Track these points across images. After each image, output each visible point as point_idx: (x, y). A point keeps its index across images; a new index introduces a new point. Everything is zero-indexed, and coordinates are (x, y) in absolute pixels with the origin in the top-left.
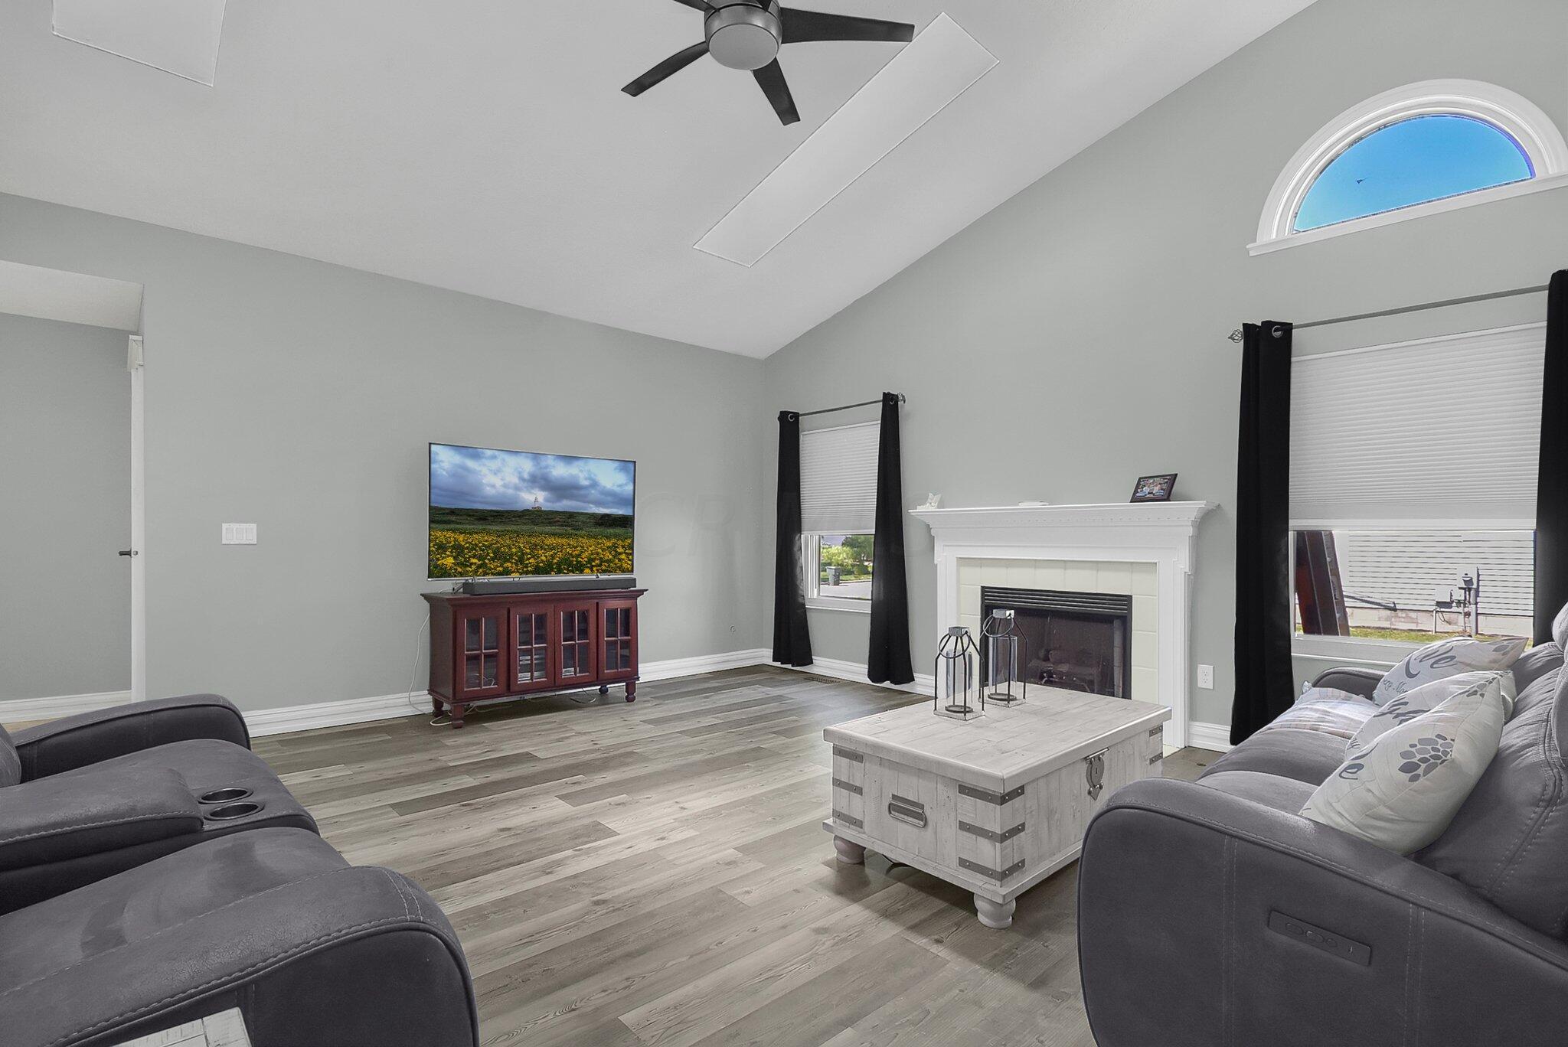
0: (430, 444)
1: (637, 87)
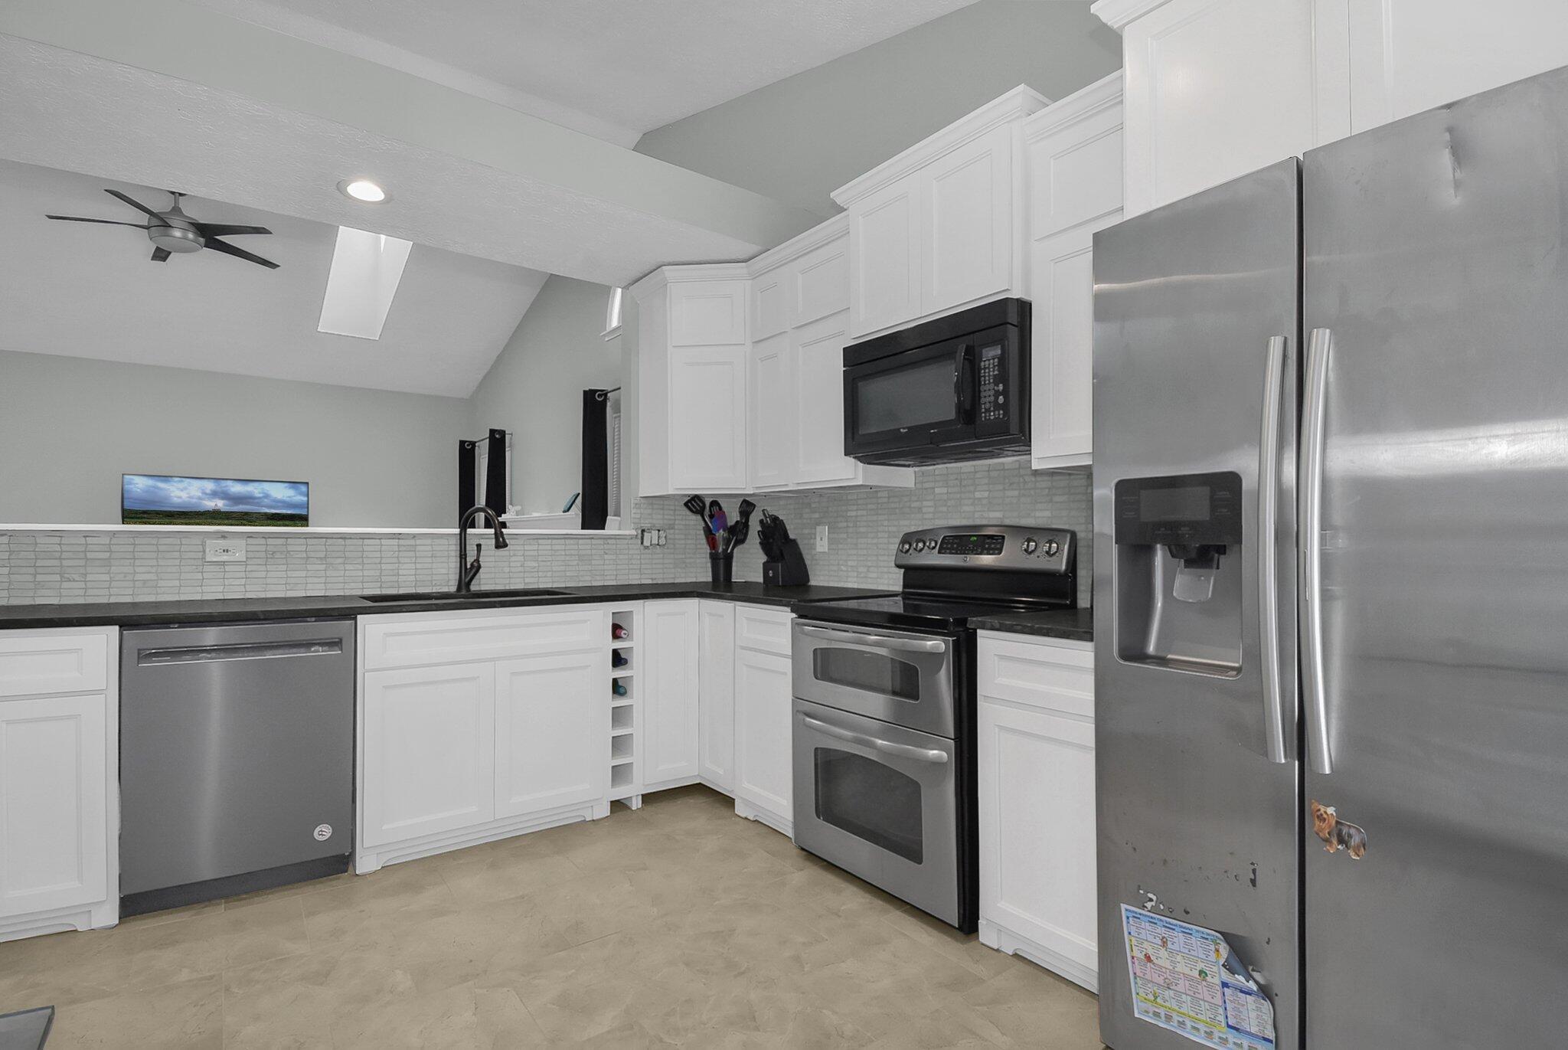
0: (123, 475)
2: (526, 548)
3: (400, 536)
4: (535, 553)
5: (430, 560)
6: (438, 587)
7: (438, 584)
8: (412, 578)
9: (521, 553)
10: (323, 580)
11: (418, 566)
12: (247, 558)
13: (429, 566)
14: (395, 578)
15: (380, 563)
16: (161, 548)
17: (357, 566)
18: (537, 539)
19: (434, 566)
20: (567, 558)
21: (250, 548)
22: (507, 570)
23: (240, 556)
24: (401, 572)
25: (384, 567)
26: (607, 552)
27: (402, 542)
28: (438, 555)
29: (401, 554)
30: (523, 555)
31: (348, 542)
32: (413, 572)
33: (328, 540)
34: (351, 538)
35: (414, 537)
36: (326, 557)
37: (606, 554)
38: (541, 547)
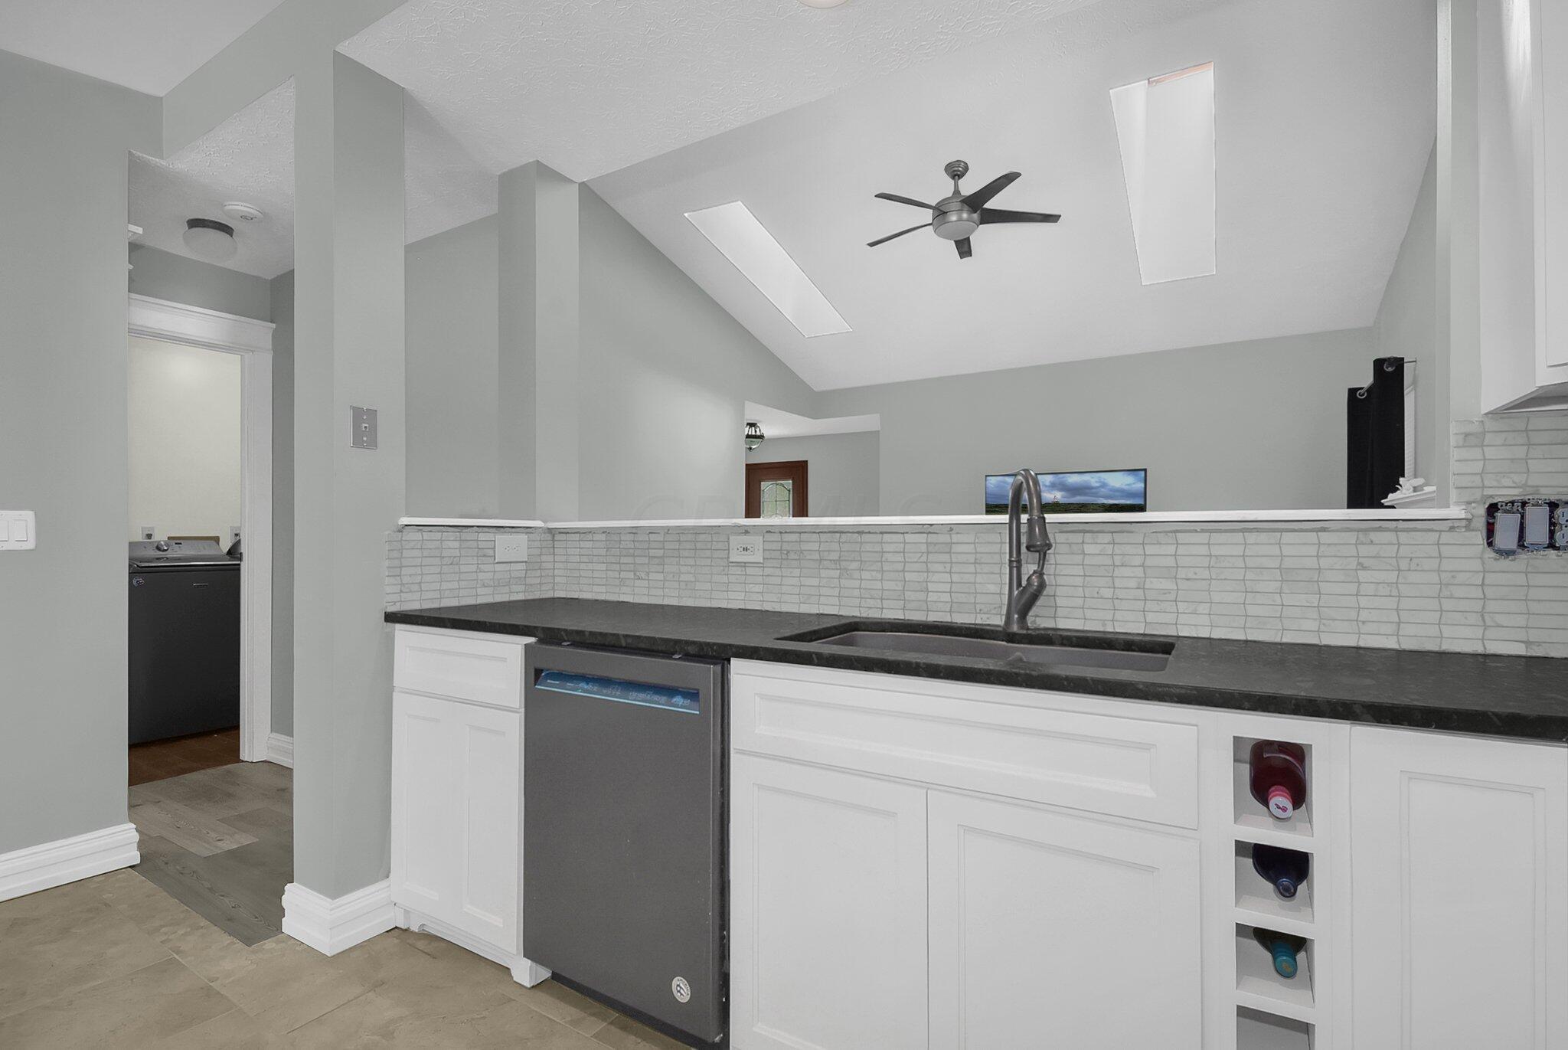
1: (872, 245)
2: (1149, 550)
3: (931, 529)
4: (1170, 562)
5: (972, 568)
6: (985, 616)
7: (985, 610)
8: (946, 597)
9: (1138, 561)
10: (836, 592)
11: (955, 578)
12: (764, 559)
13: (971, 578)
14: (922, 596)
15: (903, 571)
16: (699, 545)
17: (874, 573)
18: (1175, 532)
19: (979, 579)
20: (1250, 575)
21: (768, 546)
22: (1107, 593)
23: (758, 557)
24: (931, 587)
25: (909, 576)
26: (1366, 562)
27: (932, 538)
28: (983, 561)
29: (932, 557)
30: (1143, 566)
31: (866, 537)
32: (947, 587)
33: (843, 535)
34: (869, 533)
35: (951, 530)
36: (839, 560)
37: (1365, 568)
38: (1181, 550)
